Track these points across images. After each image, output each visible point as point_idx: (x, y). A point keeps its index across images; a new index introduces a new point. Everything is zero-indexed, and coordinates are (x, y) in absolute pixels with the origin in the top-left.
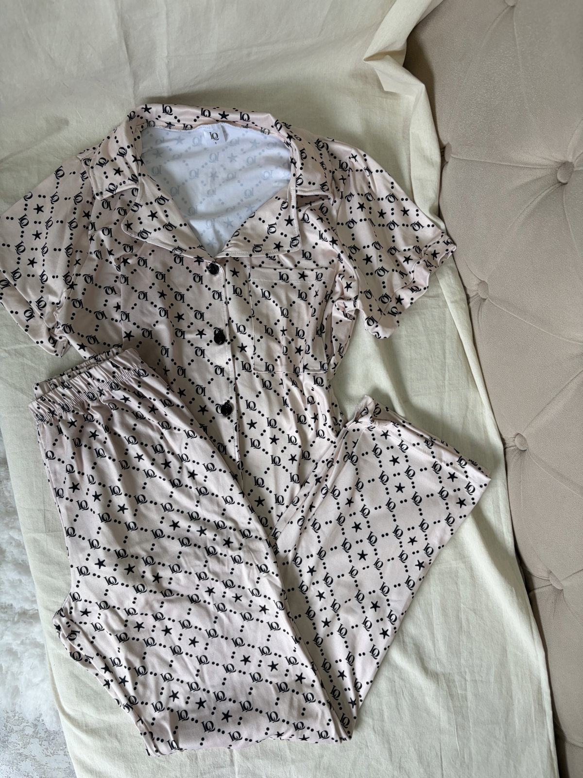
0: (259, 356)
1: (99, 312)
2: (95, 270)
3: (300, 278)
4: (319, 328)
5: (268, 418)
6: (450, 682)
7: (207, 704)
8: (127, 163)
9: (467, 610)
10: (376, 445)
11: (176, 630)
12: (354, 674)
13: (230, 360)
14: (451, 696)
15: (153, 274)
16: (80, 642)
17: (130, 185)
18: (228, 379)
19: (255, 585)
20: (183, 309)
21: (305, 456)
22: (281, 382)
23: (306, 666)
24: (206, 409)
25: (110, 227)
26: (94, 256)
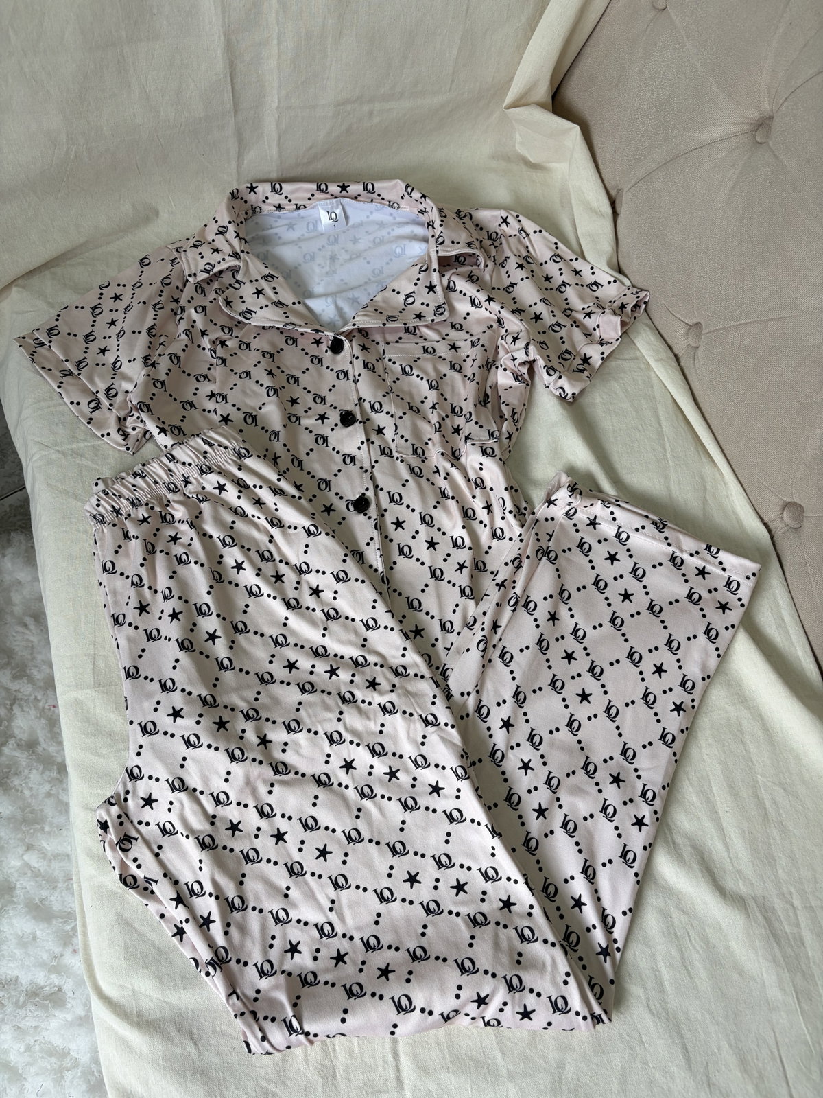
0: (402, 437)
1: (187, 402)
2: (184, 350)
3: (450, 349)
4: (481, 399)
5: (420, 513)
6: (767, 913)
7: (350, 958)
8: (227, 241)
9: (769, 784)
10: (582, 538)
11: (294, 833)
12: (599, 899)
13: (362, 443)
14: (775, 936)
15: (259, 354)
16: (137, 855)
17: (230, 262)
18: (362, 468)
19: (419, 750)
20: (297, 392)
21: (479, 567)
22: (436, 470)
23: (516, 882)
24: (332, 508)
25: (204, 305)
26: (184, 336)
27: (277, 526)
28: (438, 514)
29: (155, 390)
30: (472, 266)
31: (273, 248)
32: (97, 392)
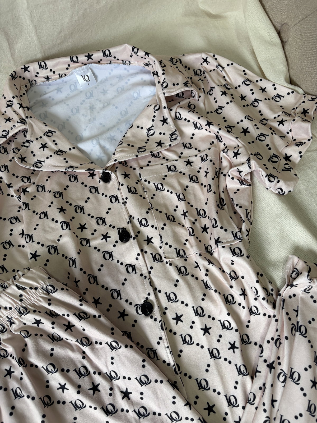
0: (167, 244)
1: (6, 242)
3: (187, 165)
4: (218, 203)
5: (193, 307)
8: (15, 111)
13: (139, 255)
15: (51, 194)
17: (19, 127)
18: (141, 275)
20: (84, 219)
21: (245, 340)
22: (196, 265)
24: (125, 313)
25: (6, 164)
27: (87, 344)
28: (207, 305)
30: (189, 98)
31: (50, 108)
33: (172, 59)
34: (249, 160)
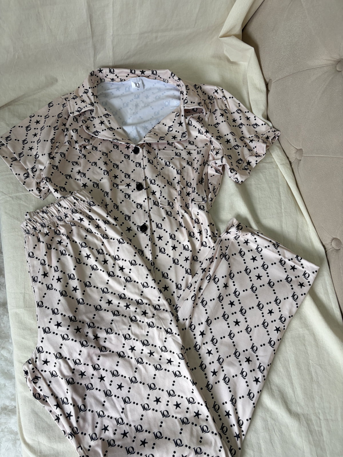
0: (163, 197)
1: (68, 175)
2: (67, 151)
3: (187, 154)
4: (200, 180)
5: (170, 234)
6: (308, 421)
7: (129, 435)
8: (88, 97)
9: (315, 365)
10: (241, 249)
11: (108, 378)
12: (237, 413)
13: (146, 199)
14: (311, 431)
15: (101, 153)
16: (40, 385)
17: (89, 107)
18: (145, 211)
19: (163, 344)
20: (118, 172)
21: (195, 259)
22: (178, 213)
23: (202, 405)
24: (131, 229)
25: (77, 128)
26: (67, 144)
27: (106, 238)
28: (178, 235)
29: (53, 171)
30: (200, 113)
31: (110, 100)
32: (28, 169)
33: (195, 85)
34: (222, 157)
